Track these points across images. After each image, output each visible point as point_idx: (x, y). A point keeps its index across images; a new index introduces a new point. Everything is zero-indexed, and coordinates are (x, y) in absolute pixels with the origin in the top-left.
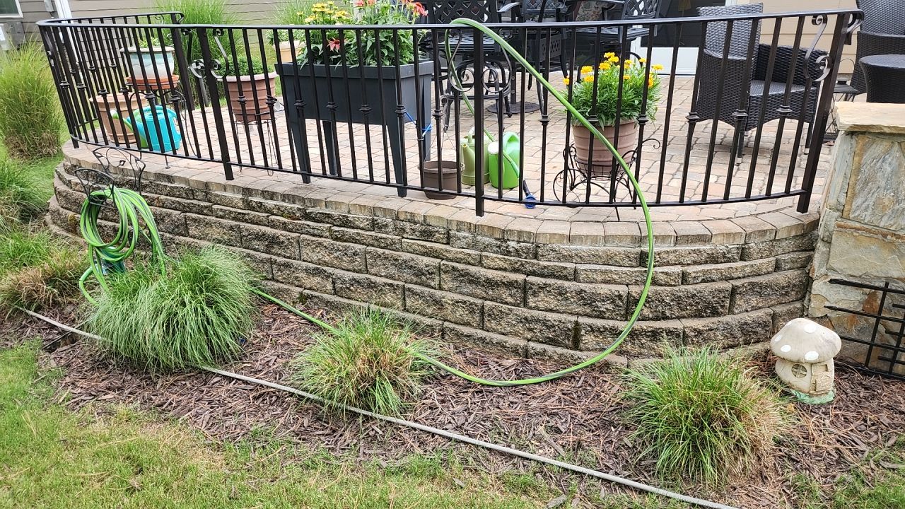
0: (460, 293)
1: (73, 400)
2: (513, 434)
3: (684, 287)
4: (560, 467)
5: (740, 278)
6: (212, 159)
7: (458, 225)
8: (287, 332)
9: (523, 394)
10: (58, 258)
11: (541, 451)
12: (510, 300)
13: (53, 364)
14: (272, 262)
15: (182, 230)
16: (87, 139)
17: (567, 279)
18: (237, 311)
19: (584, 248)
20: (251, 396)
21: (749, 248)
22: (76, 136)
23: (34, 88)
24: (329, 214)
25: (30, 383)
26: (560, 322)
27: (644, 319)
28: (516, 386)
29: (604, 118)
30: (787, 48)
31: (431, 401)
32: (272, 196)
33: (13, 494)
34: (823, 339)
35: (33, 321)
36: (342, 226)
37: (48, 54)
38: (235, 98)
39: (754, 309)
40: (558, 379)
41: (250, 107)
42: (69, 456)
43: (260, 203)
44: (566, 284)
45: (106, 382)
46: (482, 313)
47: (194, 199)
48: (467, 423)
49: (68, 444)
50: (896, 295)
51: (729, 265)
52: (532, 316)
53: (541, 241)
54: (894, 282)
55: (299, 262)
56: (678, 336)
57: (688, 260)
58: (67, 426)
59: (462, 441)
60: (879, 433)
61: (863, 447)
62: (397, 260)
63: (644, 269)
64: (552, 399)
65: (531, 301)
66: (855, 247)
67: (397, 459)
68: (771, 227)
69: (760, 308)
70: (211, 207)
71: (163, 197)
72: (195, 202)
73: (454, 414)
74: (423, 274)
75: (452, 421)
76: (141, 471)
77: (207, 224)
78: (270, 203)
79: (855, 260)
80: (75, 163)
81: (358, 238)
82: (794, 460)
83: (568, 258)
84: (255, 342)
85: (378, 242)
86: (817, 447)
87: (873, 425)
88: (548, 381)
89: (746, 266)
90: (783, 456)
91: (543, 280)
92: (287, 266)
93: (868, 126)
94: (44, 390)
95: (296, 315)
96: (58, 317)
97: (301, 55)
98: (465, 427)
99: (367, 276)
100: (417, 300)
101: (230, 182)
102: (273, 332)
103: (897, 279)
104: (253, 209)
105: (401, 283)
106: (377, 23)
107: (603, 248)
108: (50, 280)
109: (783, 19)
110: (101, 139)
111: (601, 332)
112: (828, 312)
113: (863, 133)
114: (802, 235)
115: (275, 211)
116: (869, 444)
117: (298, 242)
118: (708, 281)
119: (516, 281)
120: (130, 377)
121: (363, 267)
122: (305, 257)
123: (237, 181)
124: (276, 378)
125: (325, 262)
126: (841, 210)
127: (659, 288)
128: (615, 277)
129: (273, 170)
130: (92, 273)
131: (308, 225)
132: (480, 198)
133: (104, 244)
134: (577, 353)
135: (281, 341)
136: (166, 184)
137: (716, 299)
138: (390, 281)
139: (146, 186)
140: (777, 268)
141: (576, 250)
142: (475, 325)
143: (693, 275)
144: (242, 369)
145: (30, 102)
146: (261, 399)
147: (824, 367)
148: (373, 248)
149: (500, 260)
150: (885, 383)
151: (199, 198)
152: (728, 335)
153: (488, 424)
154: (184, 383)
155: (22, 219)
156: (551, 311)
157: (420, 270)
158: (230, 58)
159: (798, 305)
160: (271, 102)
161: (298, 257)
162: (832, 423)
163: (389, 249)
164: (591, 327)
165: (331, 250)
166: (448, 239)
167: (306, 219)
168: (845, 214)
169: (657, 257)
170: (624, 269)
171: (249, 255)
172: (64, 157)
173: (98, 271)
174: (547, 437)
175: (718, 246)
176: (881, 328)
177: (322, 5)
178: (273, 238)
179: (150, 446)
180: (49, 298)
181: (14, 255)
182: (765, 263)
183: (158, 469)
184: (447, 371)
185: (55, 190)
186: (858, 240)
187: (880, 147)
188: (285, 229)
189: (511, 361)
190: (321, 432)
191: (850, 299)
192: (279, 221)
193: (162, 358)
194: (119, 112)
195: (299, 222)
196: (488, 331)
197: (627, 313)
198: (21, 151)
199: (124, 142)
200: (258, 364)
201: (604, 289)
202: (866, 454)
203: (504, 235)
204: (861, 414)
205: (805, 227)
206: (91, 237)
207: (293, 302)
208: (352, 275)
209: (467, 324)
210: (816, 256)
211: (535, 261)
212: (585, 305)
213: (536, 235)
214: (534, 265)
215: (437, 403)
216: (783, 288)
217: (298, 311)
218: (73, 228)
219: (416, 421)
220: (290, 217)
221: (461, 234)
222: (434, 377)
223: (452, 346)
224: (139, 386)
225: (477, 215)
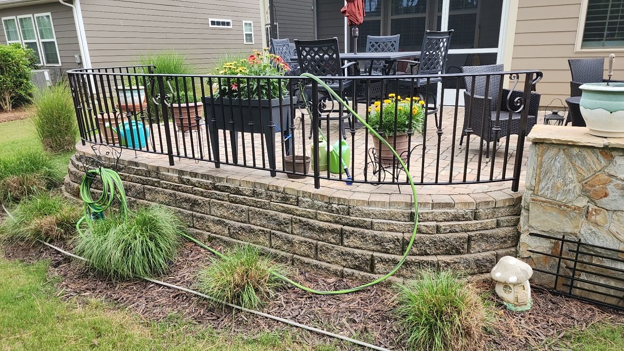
0: (304, 236)
1: (66, 295)
2: (326, 323)
3: (438, 235)
4: (351, 342)
5: (474, 231)
6: (162, 153)
7: (303, 194)
8: (198, 259)
9: (337, 300)
10: (66, 211)
11: (341, 333)
12: (333, 241)
13: (56, 274)
14: (193, 216)
15: (141, 196)
16: (91, 140)
17: (367, 229)
18: (168, 244)
19: (377, 209)
20: (171, 296)
21: (479, 212)
22: (84, 138)
23: (62, 109)
24: (228, 187)
25: (41, 284)
26: (362, 255)
27: (414, 254)
28: (333, 295)
29: (388, 131)
30: (518, 92)
31: (280, 302)
32: (195, 175)
33: (24, 345)
34: (520, 268)
35: (47, 249)
36: (235, 194)
37: (72, 89)
38: (177, 116)
39: (484, 251)
40: (360, 291)
41: (186, 122)
42: (59, 326)
43: (188, 179)
44: (366, 231)
45: (86, 285)
46: (316, 249)
47: (150, 176)
48: (299, 315)
49: (60, 319)
50: (570, 244)
51: (466, 222)
52: (346, 251)
53: (351, 204)
54: (568, 235)
55: (209, 216)
56: (434, 265)
57: (441, 218)
58: (60, 309)
59: (295, 326)
60: (555, 330)
61: (543, 337)
62: (267, 215)
63: (413, 223)
64: (354, 303)
65: (346, 242)
66: (544, 213)
67: (254, 335)
68: (492, 199)
69: (488, 250)
70: (159, 182)
71: (132, 175)
72: (150, 178)
73: (293, 310)
74: (282, 224)
75: (291, 314)
76: (101, 336)
77: (157, 192)
78: (194, 180)
79: (544, 221)
80: (82, 154)
81: (245, 201)
82: (497, 343)
83: (368, 215)
84: (178, 264)
85: (256, 204)
86: (513, 336)
87: (553, 325)
88: (353, 292)
89: (478, 223)
90: (491, 341)
91: (353, 228)
92: (202, 218)
93: (544, 139)
94: (49, 289)
95: (205, 249)
96: (62, 247)
97: (216, 92)
98: (298, 317)
99: (249, 225)
100: (278, 240)
101: (172, 167)
102: (190, 259)
103: (570, 233)
104: (184, 183)
105: (269, 230)
106: (260, 75)
107: (388, 210)
108: (60, 224)
109: (505, 75)
110: (98, 141)
111: (387, 262)
112: (531, 254)
113: (542, 143)
114: (514, 205)
115: (197, 185)
116: (547, 336)
117: (209, 204)
118: (453, 232)
119: (337, 229)
120: (100, 283)
121: (246, 220)
122: (213, 213)
123: (177, 166)
124: (187, 286)
125: (225, 216)
126: (532, 189)
127: (422, 235)
128: (395, 227)
129: (198, 160)
130: (84, 220)
131: (216, 193)
132: (317, 178)
133: (93, 202)
134: (373, 275)
135: (194, 264)
136: (134, 167)
137: (458, 243)
138: (262, 228)
139: (122, 169)
140: (498, 225)
141: (372, 210)
142: (312, 257)
143: (443, 228)
144: (168, 280)
145: (59, 118)
146: (177, 298)
147: (522, 287)
148: (253, 208)
149: (327, 215)
150: (566, 300)
151: (152, 176)
152: (467, 267)
153: (312, 316)
154: (132, 287)
155: (48, 188)
156: (358, 248)
157: (280, 222)
158: (176, 94)
159: (513, 249)
160: (198, 119)
161: (208, 213)
162: (526, 322)
163: (262, 208)
164: (381, 258)
165: (228, 208)
166: (298, 202)
167: (215, 190)
168: (535, 192)
169: (421, 215)
170: (400, 222)
171: (180, 212)
172: (76, 151)
173: (88, 219)
174: (347, 325)
175: (460, 210)
176: (563, 265)
177: (231, 63)
178: (195, 201)
179: (107, 322)
180: (58, 235)
181: (40, 209)
182: (491, 222)
183: (110, 335)
184: (292, 285)
185: (69, 171)
186: (545, 208)
187: (552, 152)
188: (202, 196)
189: (332, 280)
190: (210, 318)
191: (544, 246)
192: (198, 190)
193: (120, 271)
194: (110, 124)
195: (210, 191)
196: (320, 261)
197: (403, 250)
198: (52, 147)
199: (112, 142)
200: (178, 277)
201: (389, 235)
202: (544, 342)
203: (330, 200)
204: (546, 318)
205: (515, 201)
206: (86, 198)
207: (205, 242)
208: (240, 224)
209: (308, 256)
210: (521, 218)
211: (348, 217)
212: (377, 245)
213: (349, 201)
214: (347, 219)
215: (283, 303)
216: (502, 238)
217: (206, 247)
218: (77, 194)
219: (269, 313)
220: (205, 188)
221: (304, 199)
222: (284, 288)
223: (298, 270)
224: (105, 288)
225: (315, 188)
